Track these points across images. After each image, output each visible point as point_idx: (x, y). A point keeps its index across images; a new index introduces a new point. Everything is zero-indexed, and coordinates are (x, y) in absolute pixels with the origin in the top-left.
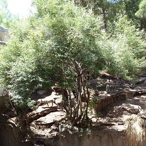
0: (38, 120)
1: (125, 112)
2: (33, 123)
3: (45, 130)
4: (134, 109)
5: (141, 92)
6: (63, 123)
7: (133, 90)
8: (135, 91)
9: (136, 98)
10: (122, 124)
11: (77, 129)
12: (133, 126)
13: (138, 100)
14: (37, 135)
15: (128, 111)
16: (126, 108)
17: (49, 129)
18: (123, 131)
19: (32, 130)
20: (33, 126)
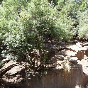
0: (6, 73)
1: (57, 60)
2: (4, 76)
3: (13, 79)
4: (62, 58)
5: (61, 48)
6: (28, 71)
7: (57, 48)
8: (59, 48)
9: (60, 52)
10: (60, 66)
11: (38, 73)
12: (66, 66)
13: (61, 53)
14: (9, 83)
15: (59, 59)
16: (58, 57)
17: (15, 77)
18: (61, 69)
19: (5, 80)
20: (4, 78)
